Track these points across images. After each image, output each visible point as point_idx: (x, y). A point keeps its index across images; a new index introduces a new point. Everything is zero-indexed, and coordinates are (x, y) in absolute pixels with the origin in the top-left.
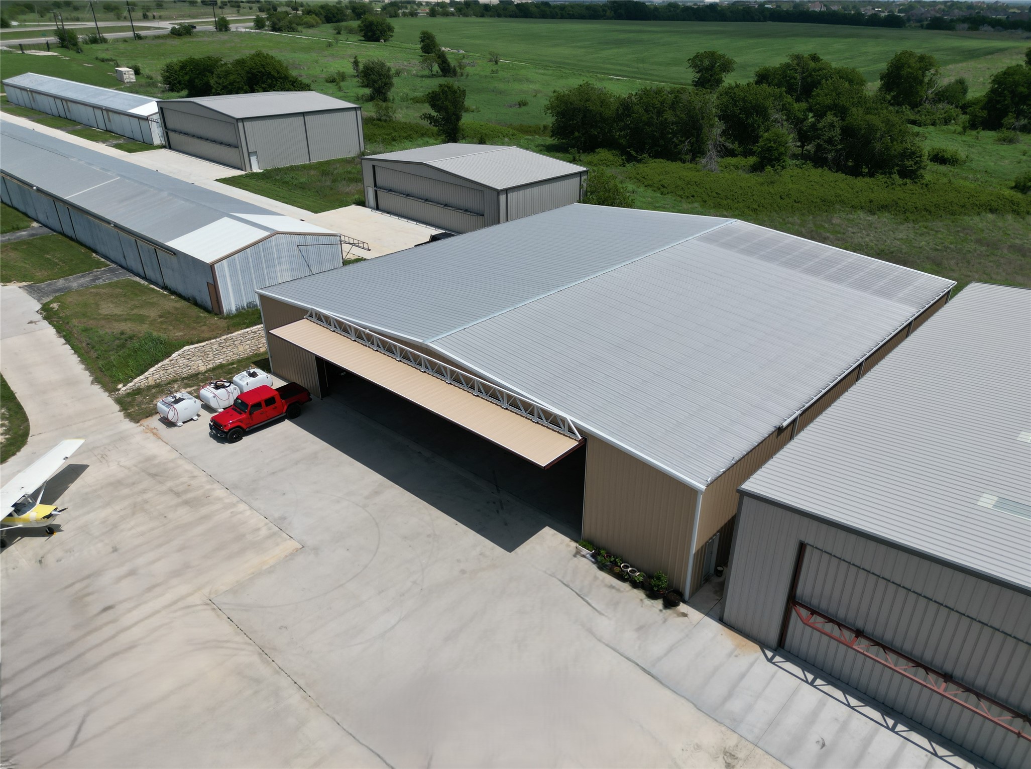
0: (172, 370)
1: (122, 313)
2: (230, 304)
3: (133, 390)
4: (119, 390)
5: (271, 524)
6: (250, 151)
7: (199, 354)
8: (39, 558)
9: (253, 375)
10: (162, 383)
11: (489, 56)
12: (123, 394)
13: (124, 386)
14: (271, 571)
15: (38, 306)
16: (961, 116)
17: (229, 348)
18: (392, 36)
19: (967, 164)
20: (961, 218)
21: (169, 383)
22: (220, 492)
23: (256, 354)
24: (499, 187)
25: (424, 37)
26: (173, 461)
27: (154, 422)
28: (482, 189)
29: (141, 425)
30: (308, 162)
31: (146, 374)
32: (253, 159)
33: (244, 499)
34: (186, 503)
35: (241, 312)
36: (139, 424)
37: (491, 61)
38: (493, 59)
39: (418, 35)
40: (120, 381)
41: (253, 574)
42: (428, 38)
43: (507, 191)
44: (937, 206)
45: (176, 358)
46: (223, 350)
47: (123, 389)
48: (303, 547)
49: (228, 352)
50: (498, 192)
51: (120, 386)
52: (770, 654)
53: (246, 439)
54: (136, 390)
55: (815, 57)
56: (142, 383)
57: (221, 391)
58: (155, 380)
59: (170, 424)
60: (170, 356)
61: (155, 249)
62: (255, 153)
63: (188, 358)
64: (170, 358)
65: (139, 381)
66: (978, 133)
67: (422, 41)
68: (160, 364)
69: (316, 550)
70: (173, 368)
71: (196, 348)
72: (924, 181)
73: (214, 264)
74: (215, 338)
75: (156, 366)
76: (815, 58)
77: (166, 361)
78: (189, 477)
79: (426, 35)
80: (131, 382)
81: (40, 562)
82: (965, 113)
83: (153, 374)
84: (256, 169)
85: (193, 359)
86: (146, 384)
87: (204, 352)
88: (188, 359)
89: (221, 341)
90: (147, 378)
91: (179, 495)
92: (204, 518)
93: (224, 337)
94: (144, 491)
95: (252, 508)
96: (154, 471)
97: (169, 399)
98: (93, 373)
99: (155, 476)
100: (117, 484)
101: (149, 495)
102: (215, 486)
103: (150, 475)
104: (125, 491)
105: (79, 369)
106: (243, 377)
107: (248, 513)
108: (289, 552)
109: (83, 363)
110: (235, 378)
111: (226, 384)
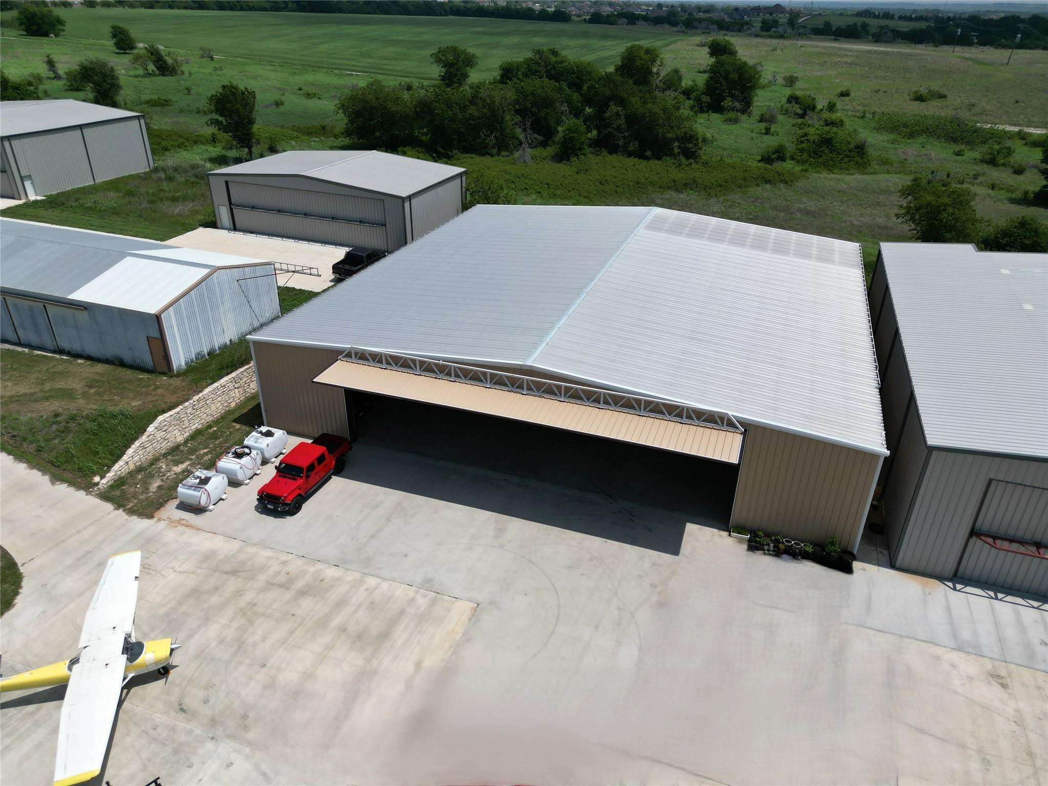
0: (151, 447)
1: (32, 391)
2: (179, 358)
3: (115, 481)
4: (97, 484)
5: (421, 590)
6: (22, 175)
7: (175, 422)
8: (178, 708)
9: (269, 434)
10: (145, 465)
11: (201, 52)
12: (105, 488)
13: (102, 478)
14: (467, 638)
16: (687, 101)
17: (203, 410)
18: (63, 30)
19: (714, 143)
20: (748, 190)
21: (152, 464)
22: (331, 572)
23: (229, 411)
24: (404, 195)
25: (115, 31)
26: (240, 550)
27: (171, 510)
28: (383, 197)
29: (159, 520)
30: (93, 183)
31: (125, 458)
32: (28, 184)
33: (366, 571)
34: (303, 593)
35: (190, 366)
36: (155, 519)
37: (203, 57)
38: (205, 55)
39: (107, 30)
40: (94, 474)
41: (452, 647)
42: (121, 33)
43: (410, 198)
44: (726, 181)
45: (153, 433)
46: (197, 413)
47: (104, 482)
48: (478, 605)
49: (201, 414)
50: (403, 199)
51: (97, 479)
52: (950, 584)
53: (306, 507)
54: (118, 480)
55: (554, 51)
56: (122, 471)
57: (245, 460)
58: (135, 464)
59: (198, 510)
60: (145, 430)
61: (44, 306)
62: (29, 177)
63: (165, 429)
64: (147, 434)
65: (119, 468)
66: (709, 116)
67: (114, 36)
68: (137, 444)
69: (493, 603)
70: (152, 444)
71: (171, 416)
72: (702, 161)
73: (160, 315)
74: (187, 400)
75: (133, 446)
76: (554, 53)
77: (144, 438)
78: (278, 564)
79: (117, 29)
80: (108, 471)
81: (182, 710)
82: (689, 99)
83: (132, 457)
84: (32, 197)
85: (170, 429)
86: (127, 471)
87: (180, 419)
88: (165, 431)
89: (194, 403)
90: (127, 463)
91: (285, 586)
92: (341, 604)
93: (196, 398)
94: (239, 593)
95: (384, 579)
96: (228, 567)
97: (192, 481)
98: (44, 471)
99: (234, 573)
100: (196, 593)
101: (249, 596)
102: (320, 566)
103: (227, 573)
104: (215, 600)
105: (21, 469)
106: (257, 438)
107: (385, 585)
108: (468, 614)
109: (21, 461)
110: (246, 442)
111: (247, 451)
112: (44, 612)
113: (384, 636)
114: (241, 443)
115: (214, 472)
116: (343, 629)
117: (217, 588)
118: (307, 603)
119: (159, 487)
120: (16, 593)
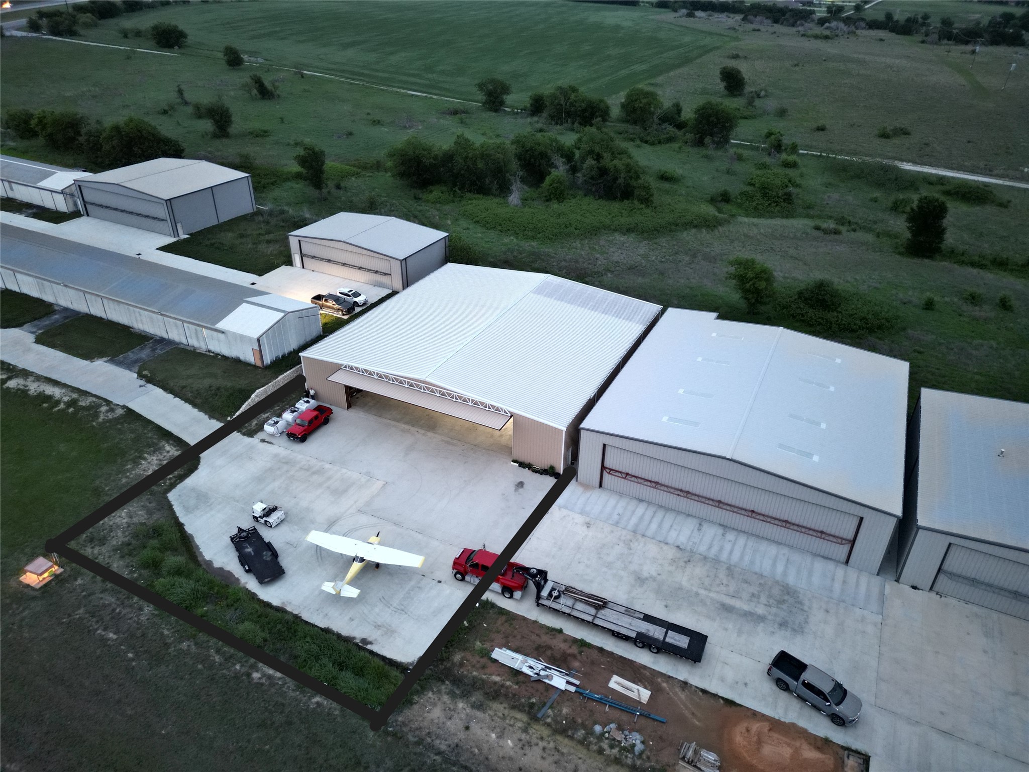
2: (267, 360)
5: (364, 476)
6: (176, 222)
7: (264, 393)
13: (231, 418)
14: (378, 495)
15: (136, 375)
18: (185, 42)
19: (681, 181)
20: (676, 234)
22: (327, 466)
24: (402, 258)
25: (229, 52)
26: (290, 454)
27: (261, 435)
29: (256, 439)
30: (217, 223)
31: (241, 409)
32: (179, 228)
33: (342, 467)
34: (314, 473)
35: (272, 364)
36: (254, 438)
40: (228, 416)
41: (371, 497)
42: (234, 54)
43: (406, 259)
45: (254, 398)
48: (387, 483)
50: (401, 261)
51: (229, 418)
60: (249, 397)
61: (203, 329)
62: (180, 223)
63: (259, 396)
64: (251, 398)
65: (238, 414)
67: (226, 55)
68: (246, 402)
69: (393, 483)
71: (262, 389)
73: (260, 338)
74: (270, 382)
75: (245, 404)
77: (249, 400)
79: (231, 51)
80: (234, 415)
83: (244, 409)
84: (182, 235)
85: (261, 396)
87: (266, 391)
89: (273, 384)
91: (307, 470)
92: (329, 478)
93: (274, 381)
94: (287, 471)
95: (349, 470)
96: (284, 461)
97: (271, 422)
98: (206, 413)
99: (287, 463)
100: (271, 470)
101: (292, 473)
102: (323, 463)
103: (284, 463)
104: (278, 473)
105: (195, 411)
106: (302, 404)
107: (349, 473)
108: (381, 485)
109: (195, 408)
110: (296, 406)
111: (296, 409)
112: (210, 472)
113: (345, 491)
114: (294, 406)
115: (281, 419)
116: (328, 488)
117: (279, 468)
118: (315, 477)
119: (256, 424)
120: (199, 464)
